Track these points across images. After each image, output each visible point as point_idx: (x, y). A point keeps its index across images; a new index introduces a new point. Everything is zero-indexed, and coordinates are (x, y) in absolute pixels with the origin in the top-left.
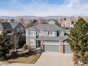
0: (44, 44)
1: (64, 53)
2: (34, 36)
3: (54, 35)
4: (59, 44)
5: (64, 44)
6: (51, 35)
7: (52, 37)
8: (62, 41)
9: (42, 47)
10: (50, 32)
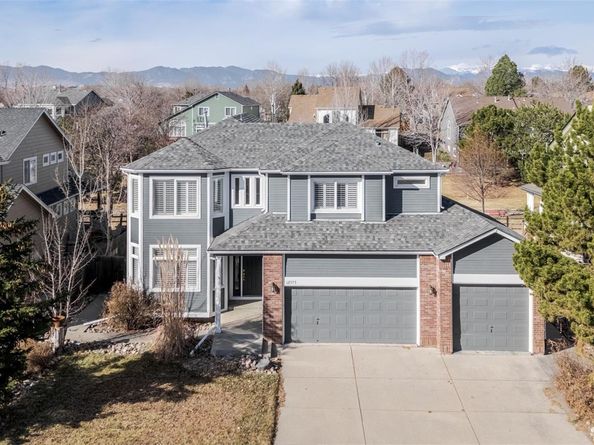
0: (289, 281)
1: (457, 348)
2: (196, 215)
3: (360, 209)
4: (414, 282)
5: (459, 278)
6: (334, 210)
7: (350, 226)
8: (447, 259)
9: (277, 303)
10: (329, 188)
